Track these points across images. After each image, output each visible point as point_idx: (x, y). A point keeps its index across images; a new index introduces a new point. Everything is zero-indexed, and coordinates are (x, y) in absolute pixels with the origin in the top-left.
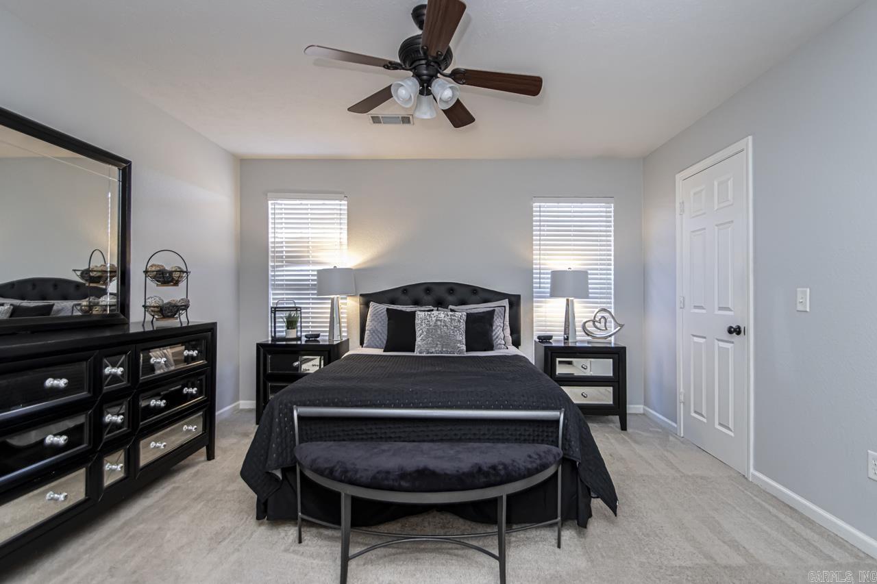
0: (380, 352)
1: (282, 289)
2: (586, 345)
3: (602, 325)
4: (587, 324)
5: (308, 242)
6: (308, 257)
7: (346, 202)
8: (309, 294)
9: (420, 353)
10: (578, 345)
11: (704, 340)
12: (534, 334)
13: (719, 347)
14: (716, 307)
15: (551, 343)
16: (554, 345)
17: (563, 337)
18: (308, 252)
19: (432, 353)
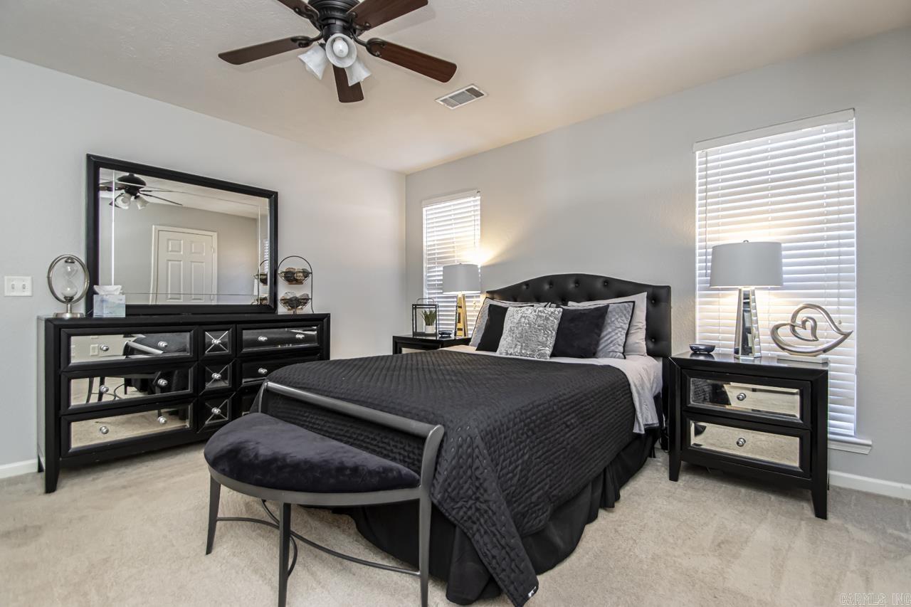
1: (434, 289)
2: (775, 364)
3: (806, 333)
4: (780, 331)
5: (453, 243)
7: (479, 198)
9: (503, 354)
10: (764, 363)
15: (712, 356)
16: (716, 359)
17: (733, 350)
18: (454, 251)
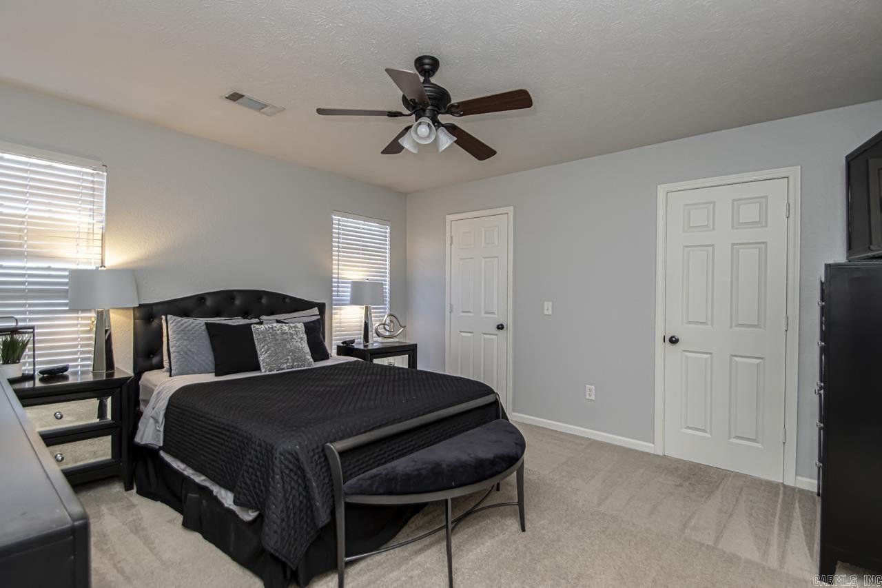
0: (210, 378)
3: (390, 328)
4: (378, 327)
6: (21, 246)
8: (23, 305)
9: (270, 371)
11: (472, 334)
12: (334, 342)
13: (484, 339)
14: (483, 312)
16: (355, 347)
17: (362, 341)
19: (283, 369)
